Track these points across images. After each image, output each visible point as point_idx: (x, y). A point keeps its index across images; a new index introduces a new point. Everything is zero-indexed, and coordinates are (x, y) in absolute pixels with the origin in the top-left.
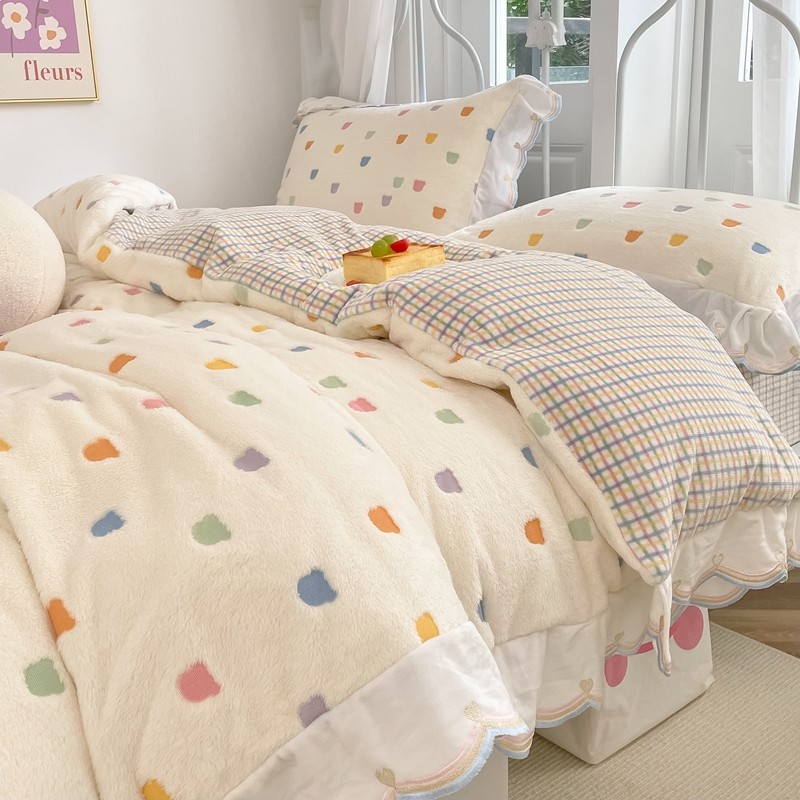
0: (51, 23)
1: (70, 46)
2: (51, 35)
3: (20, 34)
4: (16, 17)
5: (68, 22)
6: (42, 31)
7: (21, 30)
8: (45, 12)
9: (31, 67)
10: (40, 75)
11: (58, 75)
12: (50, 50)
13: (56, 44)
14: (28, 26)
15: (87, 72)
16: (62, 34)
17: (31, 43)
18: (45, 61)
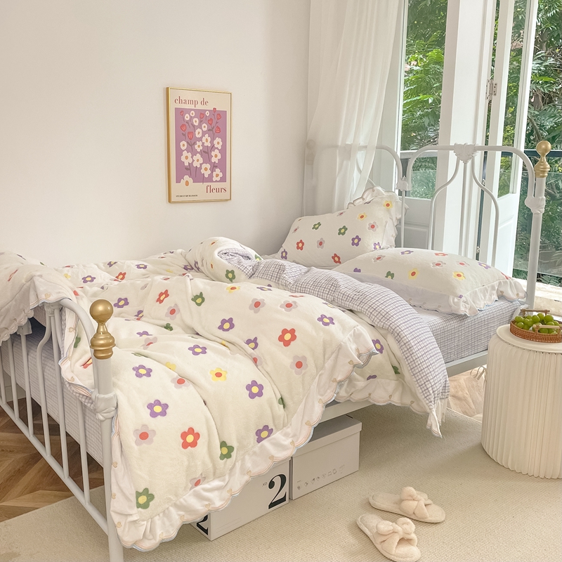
0: (218, 171)
1: (223, 179)
2: (217, 175)
3: (206, 176)
4: (206, 169)
5: (224, 171)
6: (214, 174)
7: (207, 174)
8: (216, 167)
9: (209, 188)
10: (212, 191)
11: (218, 190)
12: (216, 181)
13: (218, 179)
14: (209, 172)
15: (228, 190)
16: (221, 175)
17: (210, 179)
18: (214, 185)
